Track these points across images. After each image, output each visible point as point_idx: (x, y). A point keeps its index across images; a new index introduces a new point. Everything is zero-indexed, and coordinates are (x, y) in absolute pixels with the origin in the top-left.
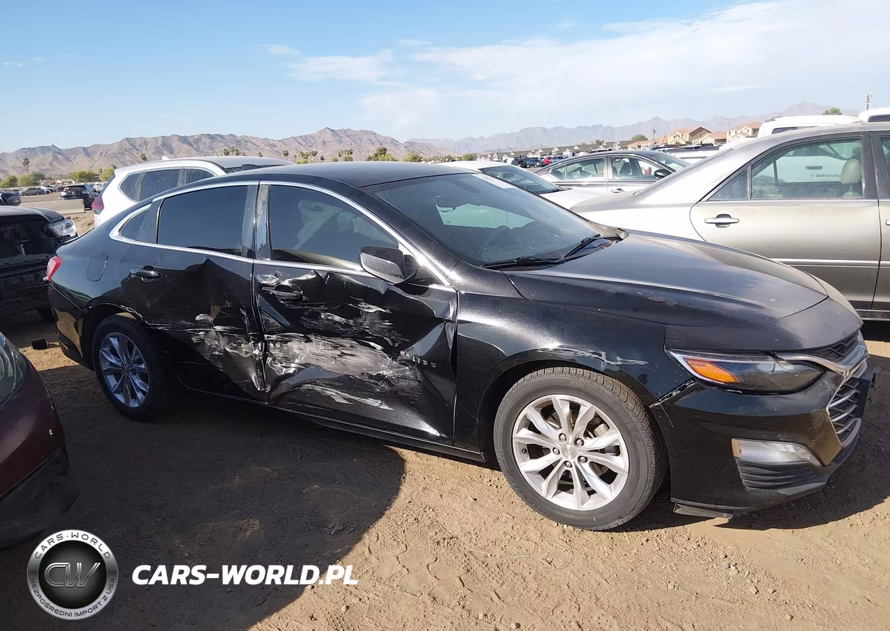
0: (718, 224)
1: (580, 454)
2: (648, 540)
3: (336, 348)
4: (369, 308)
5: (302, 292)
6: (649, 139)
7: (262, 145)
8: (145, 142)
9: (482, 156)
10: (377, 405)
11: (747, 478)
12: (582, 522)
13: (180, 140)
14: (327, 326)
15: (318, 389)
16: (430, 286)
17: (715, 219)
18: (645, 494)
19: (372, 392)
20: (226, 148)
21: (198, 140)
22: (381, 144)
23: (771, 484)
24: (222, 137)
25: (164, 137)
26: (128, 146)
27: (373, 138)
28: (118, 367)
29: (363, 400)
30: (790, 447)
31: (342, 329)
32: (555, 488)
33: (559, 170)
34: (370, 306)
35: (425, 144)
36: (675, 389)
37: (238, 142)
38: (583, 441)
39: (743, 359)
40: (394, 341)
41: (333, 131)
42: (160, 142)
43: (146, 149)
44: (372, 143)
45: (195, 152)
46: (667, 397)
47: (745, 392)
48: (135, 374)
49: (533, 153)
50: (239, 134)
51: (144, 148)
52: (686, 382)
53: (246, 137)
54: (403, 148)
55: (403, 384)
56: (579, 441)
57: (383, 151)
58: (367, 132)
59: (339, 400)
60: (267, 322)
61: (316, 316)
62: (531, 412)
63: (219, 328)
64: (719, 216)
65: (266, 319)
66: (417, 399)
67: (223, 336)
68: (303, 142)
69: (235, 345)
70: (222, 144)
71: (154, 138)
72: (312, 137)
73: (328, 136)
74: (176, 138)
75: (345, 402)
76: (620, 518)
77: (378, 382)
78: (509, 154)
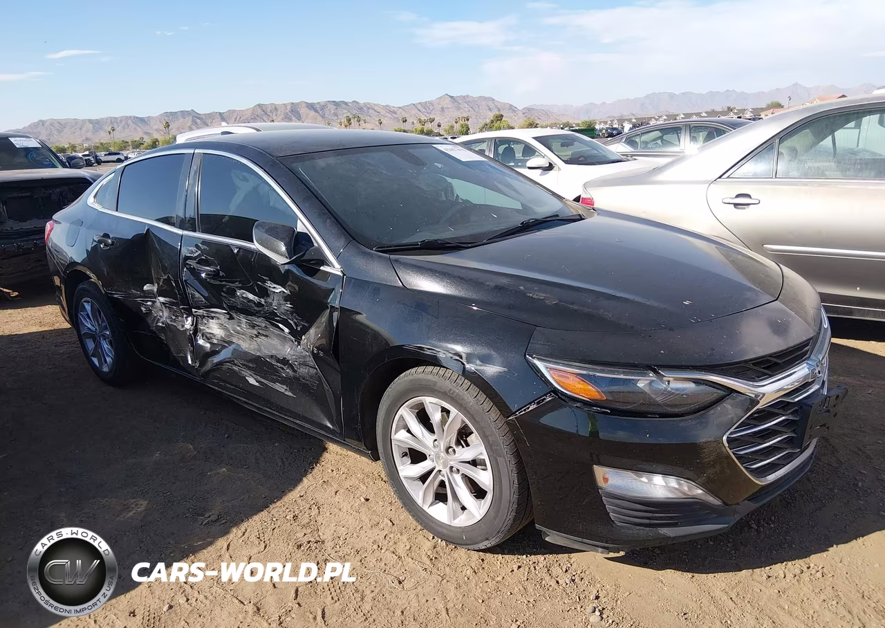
0: (736, 205)
1: (452, 463)
2: (519, 567)
3: (253, 327)
4: (274, 288)
5: (218, 267)
6: (785, 107)
7: (383, 112)
8: (276, 109)
9: (601, 122)
10: (283, 390)
11: (614, 511)
12: (454, 538)
13: (307, 107)
14: (243, 303)
15: (236, 368)
16: (322, 268)
17: (733, 198)
18: (509, 517)
19: (279, 377)
20: (349, 114)
21: (324, 106)
22: (499, 110)
23: (647, 521)
24: (346, 104)
25: (293, 103)
26: (260, 111)
27: (490, 104)
28: (92, 331)
29: (271, 384)
30: (673, 482)
31: (256, 308)
32: (431, 497)
33: (633, 139)
34: (275, 286)
35: (543, 111)
36: (534, 402)
37: (361, 109)
38: (454, 451)
39: (613, 372)
40: (297, 326)
41: (452, 97)
42: (289, 108)
43: (276, 115)
44: (490, 109)
45: (320, 118)
46: (525, 410)
47: (615, 412)
48: (105, 339)
49: (656, 120)
50: (361, 101)
51: (274, 114)
52: (546, 395)
53: (368, 103)
54: (520, 114)
55: (303, 371)
56: (450, 450)
57: (499, 118)
58: (485, 99)
59: (252, 381)
60: (193, 296)
61: (232, 293)
62: (406, 414)
63: (162, 299)
64: (738, 196)
65: (192, 294)
66: (315, 388)
67: (166, 307)
68: (423, 110)
69: (173, 318)
70: (345, 111)
71: (284, 104)
72: (431, 103)
73: (447, 103)
74: (304, 105)
75: (257, 384)
76: (487, 539)
77: (284, 367)
78: (630, 121)
